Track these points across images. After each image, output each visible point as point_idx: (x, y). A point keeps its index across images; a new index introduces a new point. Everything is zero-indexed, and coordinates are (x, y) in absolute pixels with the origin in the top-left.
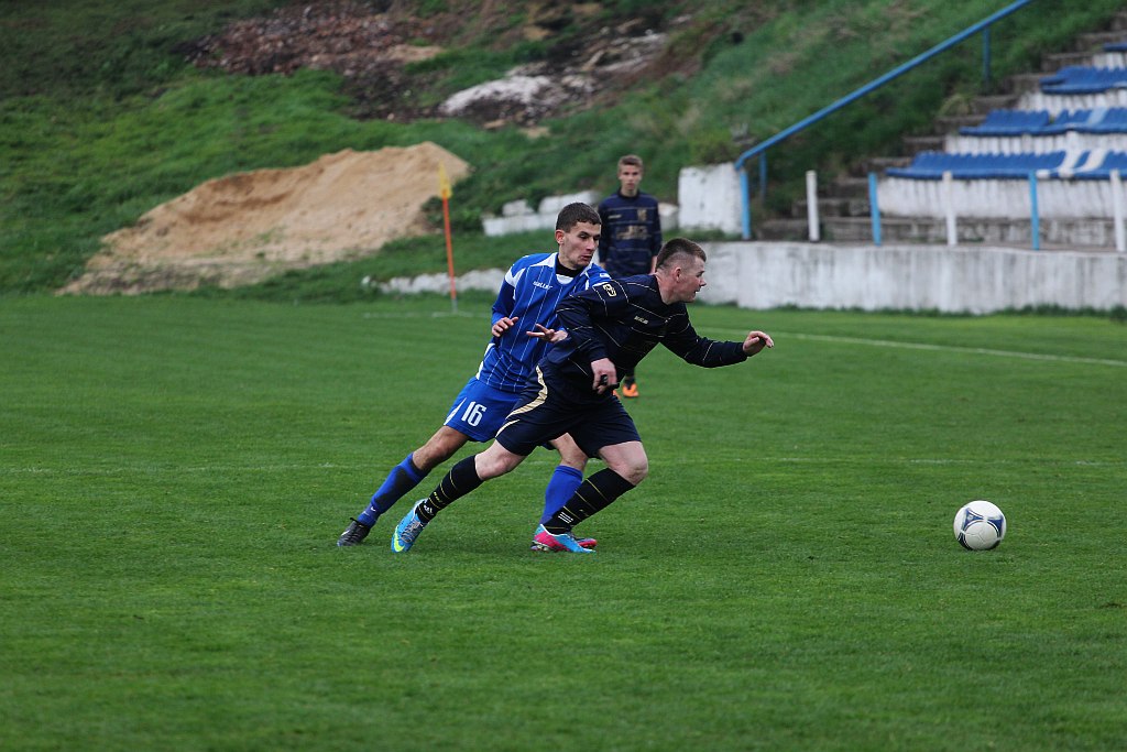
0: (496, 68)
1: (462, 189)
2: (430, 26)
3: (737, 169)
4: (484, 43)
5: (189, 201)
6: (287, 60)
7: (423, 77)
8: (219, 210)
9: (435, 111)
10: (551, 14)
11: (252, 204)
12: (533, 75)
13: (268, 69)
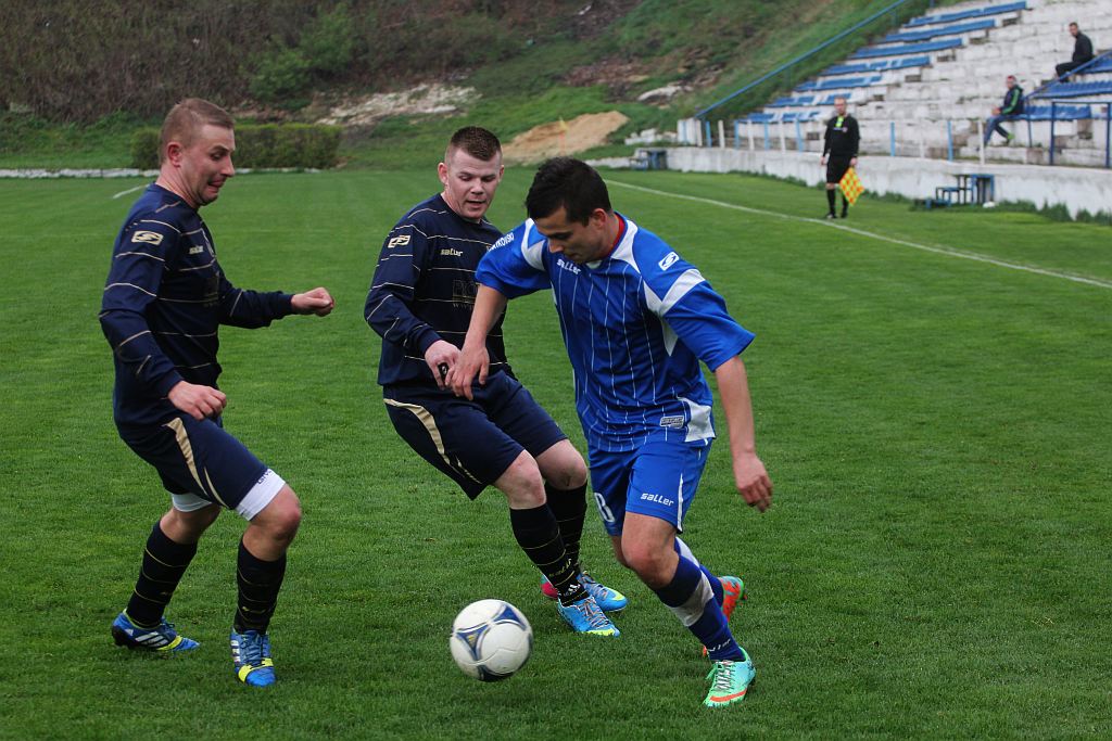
0: (664, 83)
1: (622, 128)
2: (646, 68)
3: (695, 120)
4: (664, 74)
5: (529, 134)
6: (590, 81)
7: (638, 87)
8: (539, 137)
9: (635, 100)
10: (688, 64)
11: (552, 135)
12: (676, 85)
13: (583, 84)
